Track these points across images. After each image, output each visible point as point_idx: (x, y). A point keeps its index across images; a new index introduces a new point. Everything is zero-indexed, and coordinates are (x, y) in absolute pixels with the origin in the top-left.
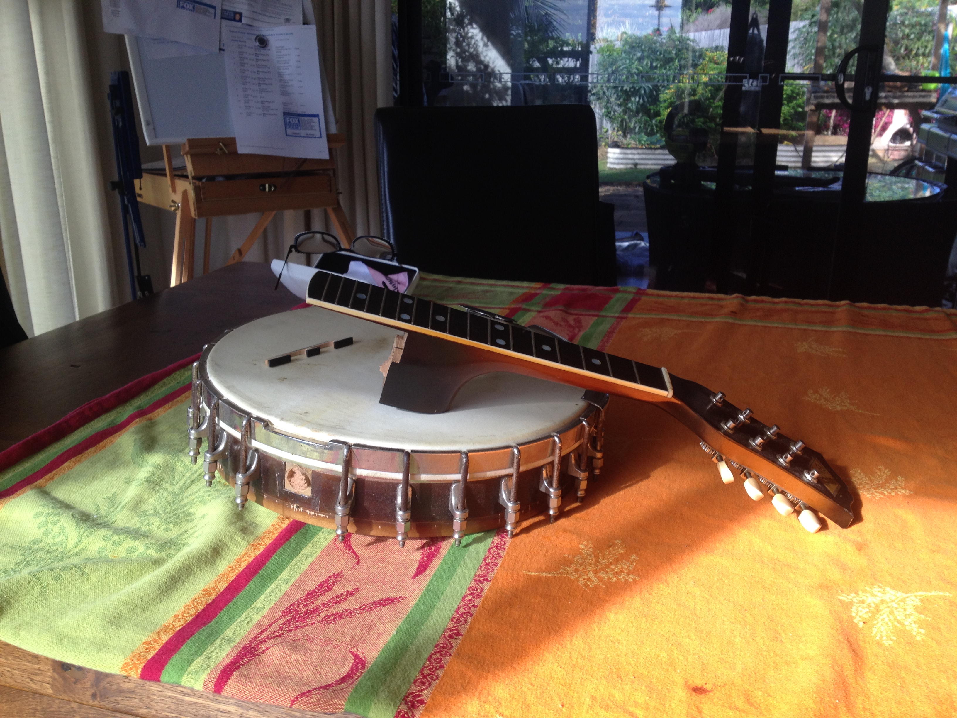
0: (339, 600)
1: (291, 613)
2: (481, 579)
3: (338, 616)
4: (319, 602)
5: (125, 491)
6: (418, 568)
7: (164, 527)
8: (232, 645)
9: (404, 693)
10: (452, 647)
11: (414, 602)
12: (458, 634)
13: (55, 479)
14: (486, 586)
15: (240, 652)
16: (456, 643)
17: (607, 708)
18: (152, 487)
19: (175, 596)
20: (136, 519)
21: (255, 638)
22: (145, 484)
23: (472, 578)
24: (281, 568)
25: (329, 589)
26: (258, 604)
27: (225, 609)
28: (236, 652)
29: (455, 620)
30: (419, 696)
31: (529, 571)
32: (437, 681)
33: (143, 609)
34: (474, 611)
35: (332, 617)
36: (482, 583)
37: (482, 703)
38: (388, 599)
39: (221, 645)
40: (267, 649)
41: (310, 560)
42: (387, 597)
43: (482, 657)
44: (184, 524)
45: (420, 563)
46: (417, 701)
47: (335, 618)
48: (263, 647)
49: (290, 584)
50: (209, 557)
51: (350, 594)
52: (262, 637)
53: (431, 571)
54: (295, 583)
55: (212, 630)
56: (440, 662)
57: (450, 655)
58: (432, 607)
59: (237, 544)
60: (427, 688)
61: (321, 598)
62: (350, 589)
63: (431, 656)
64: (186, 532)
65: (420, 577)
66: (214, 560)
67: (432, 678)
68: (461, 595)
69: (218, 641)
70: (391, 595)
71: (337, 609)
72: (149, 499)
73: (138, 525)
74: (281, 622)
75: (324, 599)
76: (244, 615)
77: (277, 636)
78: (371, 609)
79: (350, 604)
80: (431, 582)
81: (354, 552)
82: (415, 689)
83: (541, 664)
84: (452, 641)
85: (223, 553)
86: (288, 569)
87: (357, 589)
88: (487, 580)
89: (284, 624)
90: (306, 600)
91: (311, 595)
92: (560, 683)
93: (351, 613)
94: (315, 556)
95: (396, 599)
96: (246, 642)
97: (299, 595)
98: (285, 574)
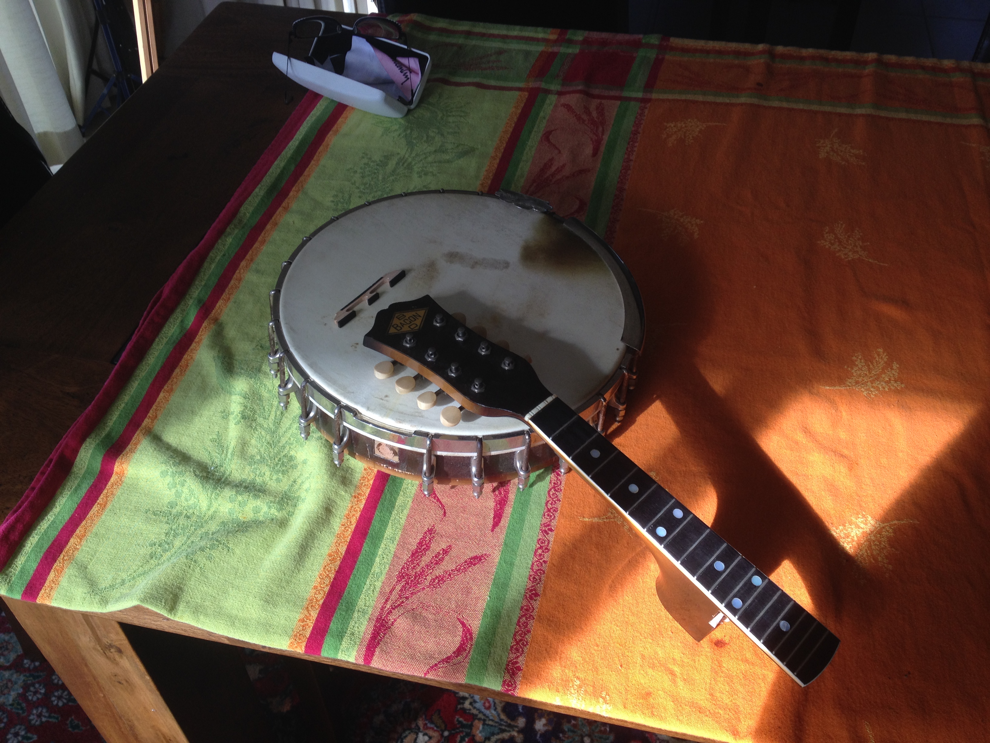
0: (438, 560)
1: (404, 578)
2: (546, 529)
3: (440, 579)
4: (423, 564)
5: (226, 429)
6: (494, 518)
7: (275, 477)
8: (367, 617)
9: (505, 662)
10: (534, 609)
11: (497, 560)
12: (537, 595)
13: (159, 417)
14: (551, 537)
15: (375, 626)
16: (536, 604)
17: (653, 667)
18: (249, 424)
19: (308, 564)
20: (248, 468)
21: (383, 608)
22: (242, 421)
23: (538, 528)
24: (384, 524)
25: (428, 548)
26: (376, 568)
27: (351, 577)
28: (372, 625)
29: (531, 578)
30: (517, 663)
31: (584, 517)
32: (528, 647)
33: (287, 582)
34: (545, 567)
35: (437, 581)
36: (548, 534)
37: (563, 668)
38: (475, 558)
39: (358, 618)
40: (395, 620)
41: (406, 512)
42: (475, 554)
43: (557, 618)
44: (290, 471)
45: (495, 511)
46: (515, 668)
47: (439, 581)
48: (391, 618)
49: (396, 543)
50: (324, 518)
51: (445, 552)
52: (388, 606)
53: (505, 522)
54: (399, 542)
55: (347, 603)
56: (526, 626)
57: (534, 618)
58: (512, 564)
59: (342, 498)
60: (521, 655)
61: (423, 558)
62: (444, 547)
63: (519, 621)
64: (295, 482)
65: (497, 529)
66: (329, 519)
67: (523, 644)
68: (532, 549)
69: (356, 615)
70: (478, 553)
71: (438, 571)
72: (250, 439)
73: (252, 476)
74: (398, 588)
75: (426, 559)
76: (368, 583)
77: (399, 605)
78: (465, 570)
79: (448, 565)
80: (507, 536)
81: (438, 500)
82: (512, 656)
83: (602, 623)
84: (533, 602)
85: (334, 510)
86: (390, 524)
87: (450, 546)
88: (551, 530)
89: (401, 590)
90: (412, 561)
91: (416, 555)
92: (618, 643)
93: (450, 575)
94: (409, 506)
95: (482, 556)
96: (377, 614)
97: (406, 556)
98: (389, 532)
